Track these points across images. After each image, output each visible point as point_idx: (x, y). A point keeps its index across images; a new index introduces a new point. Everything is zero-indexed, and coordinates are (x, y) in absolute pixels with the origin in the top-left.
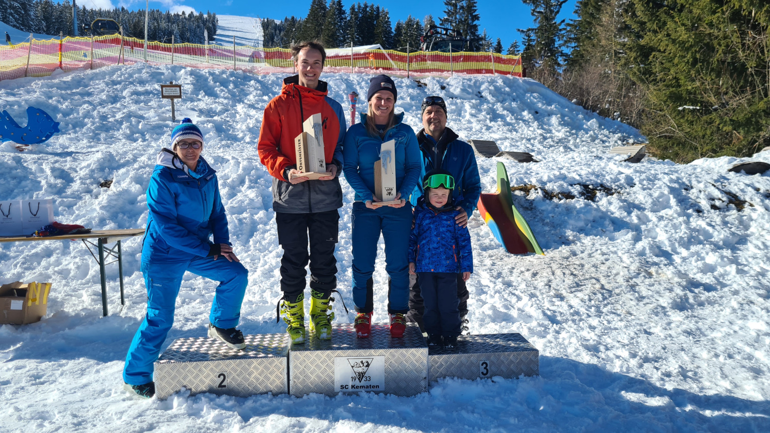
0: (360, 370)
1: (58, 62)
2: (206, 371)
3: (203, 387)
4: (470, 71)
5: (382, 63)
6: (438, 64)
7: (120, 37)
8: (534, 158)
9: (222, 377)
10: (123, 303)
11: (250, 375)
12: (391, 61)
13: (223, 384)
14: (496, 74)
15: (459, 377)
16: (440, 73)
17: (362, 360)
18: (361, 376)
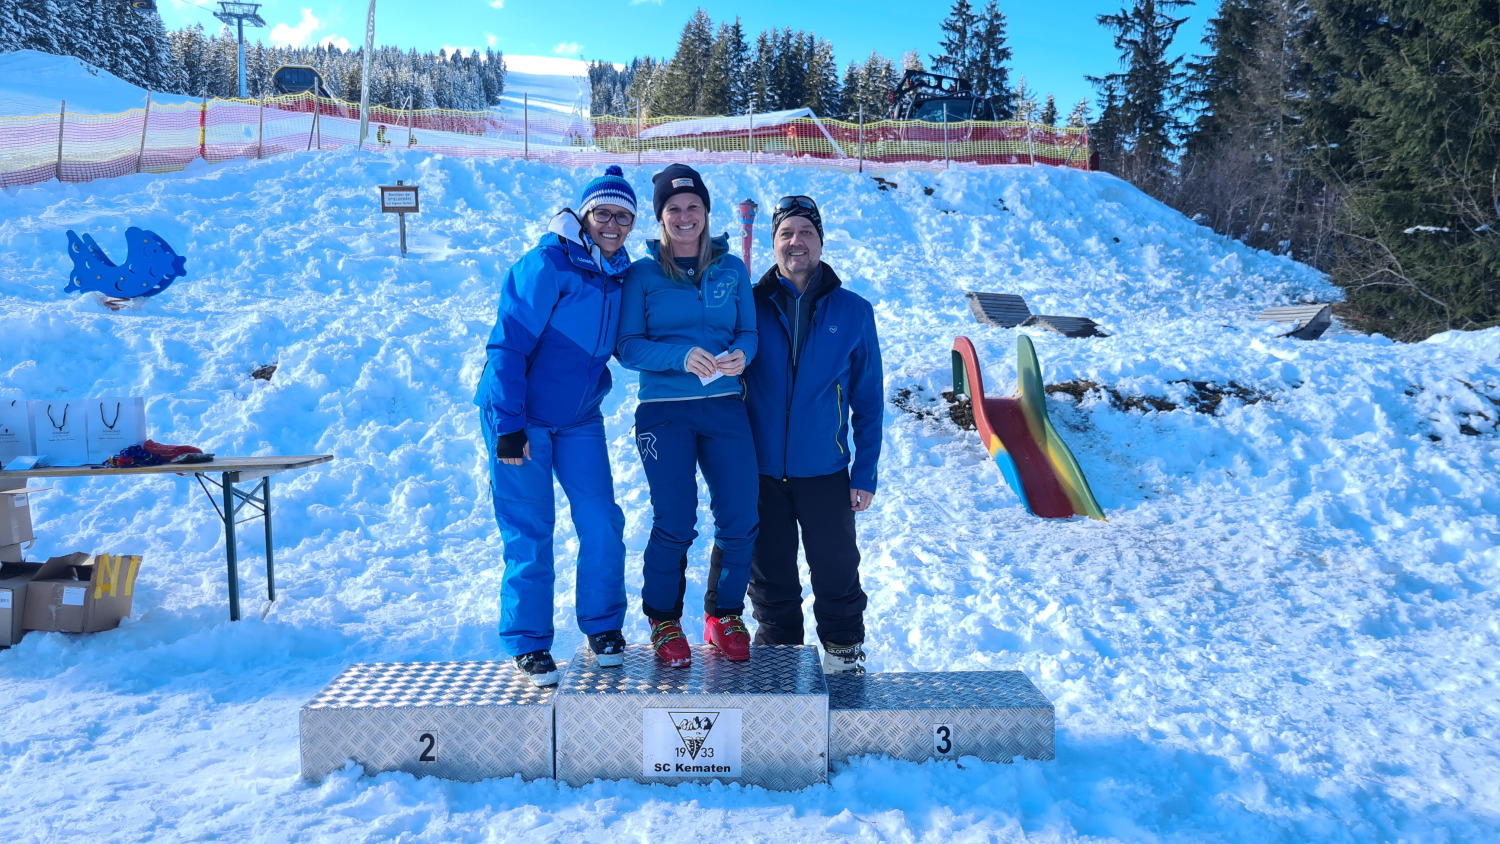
0: (693, 735)
1: (197, 145)
2: (398, 729)
3: (389, 758)
4: (984, 159)
5: (812, 143)
6: (921, 146)
7: (314, 97)
8: (1098, 328)
9: (427, 741)
10: (271, 597)
11: (480, 738)
12: (831, 140)
13: (429, 755)
14: (1036, 164)
15: (891, 755)
16: (923, 162)
17: (695, 715)
18: (695, 746)
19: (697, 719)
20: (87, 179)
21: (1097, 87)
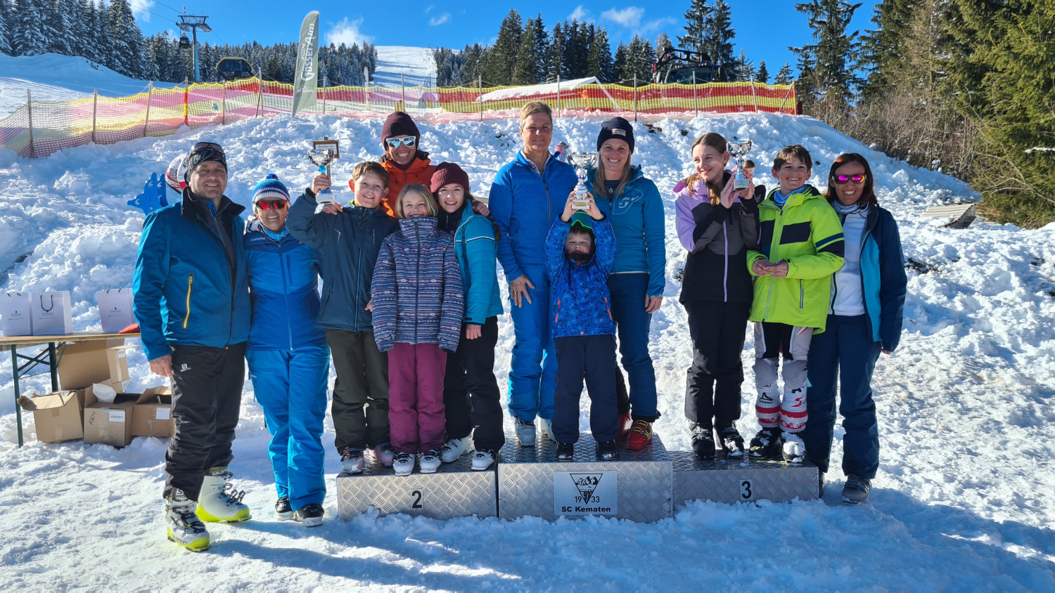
0: (586, 488)
1: (182, 116)
2: (398, 488)
3: (393, 506)
4: (721, 109)
5: (599, 102)
6: (677, 101)
7: (258, 81)
9: (417, 495)
11: (450, 492)
12: (612, 99)
13: (418, 504)
14: (759, 111)
15: (712, 500)
16: (680, 113)
17: (587, 476)
18: (588, 495)
19: (588, 478)
21: (797, 56)
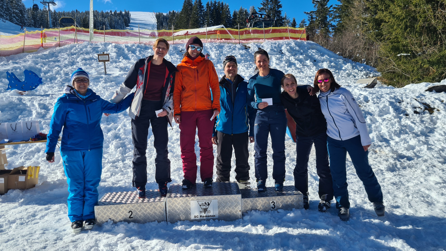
0: (204, 207)
1: (40, 44)
2: (122, 210)
3: (120, 218)
4: (276, 39)
5: (225, 36)
6: (256, 35)
7: (75, 28)
9: (131, 213)
11: (145, 211)
12: (230, 35)
13: (131, 217)
14: (291, 39)
15: (259, 210)
16: (258, 40)
18: (205, 210)
19: (205, 203)
20: (8, 55)
21: (308, 15)
